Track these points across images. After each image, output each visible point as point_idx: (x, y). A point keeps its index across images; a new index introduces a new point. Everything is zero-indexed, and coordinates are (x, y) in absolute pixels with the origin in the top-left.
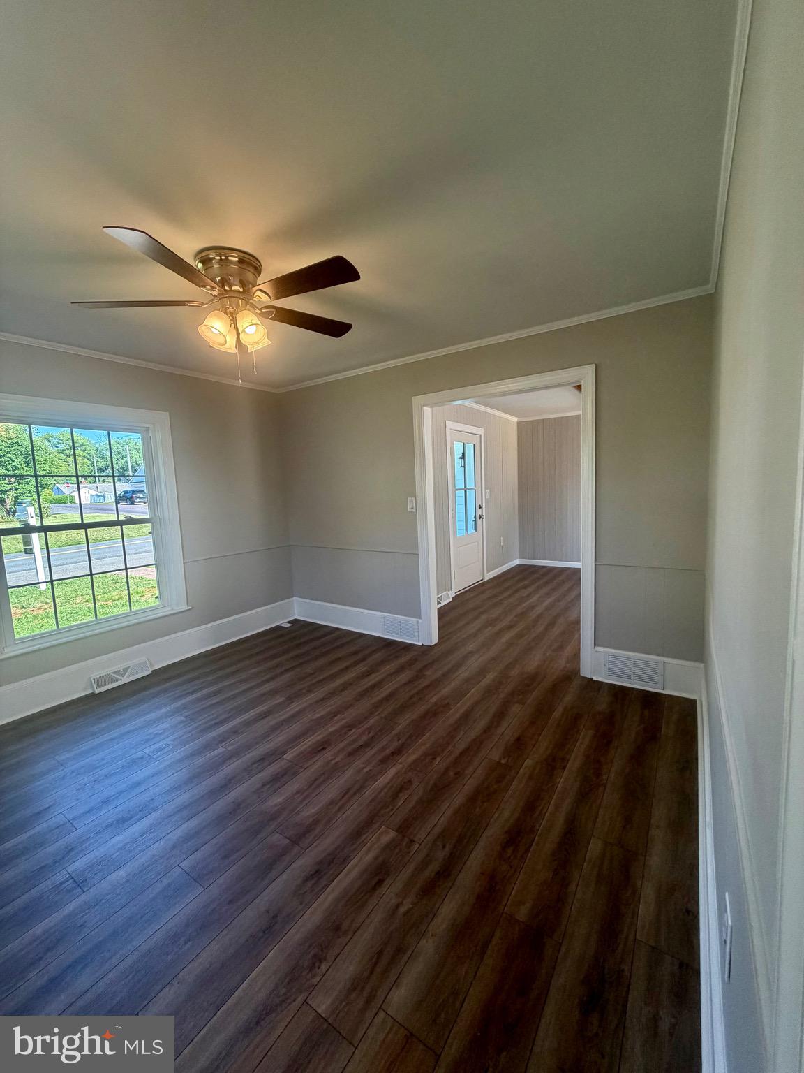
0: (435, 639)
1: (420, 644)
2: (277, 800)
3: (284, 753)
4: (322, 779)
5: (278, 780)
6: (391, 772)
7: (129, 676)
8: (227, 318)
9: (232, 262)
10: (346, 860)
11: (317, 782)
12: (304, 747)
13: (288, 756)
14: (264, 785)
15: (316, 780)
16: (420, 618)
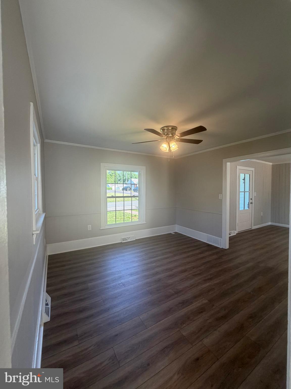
0: (227, 247)
1: (221, 248)
2: (170, 281)
3: (173, 270)
4: (184, 280)
5: (171, 276)
6: (208, 284)
7: (130, 240)
8: (167, 143)
9: (170, 129)
10: (192, 303)
11: (183, 280)
12: (179, 270)
13: (174, 271)
14: (167, 277)
15: (183, 279)
16: (222, 238)
